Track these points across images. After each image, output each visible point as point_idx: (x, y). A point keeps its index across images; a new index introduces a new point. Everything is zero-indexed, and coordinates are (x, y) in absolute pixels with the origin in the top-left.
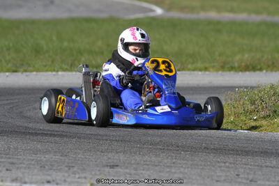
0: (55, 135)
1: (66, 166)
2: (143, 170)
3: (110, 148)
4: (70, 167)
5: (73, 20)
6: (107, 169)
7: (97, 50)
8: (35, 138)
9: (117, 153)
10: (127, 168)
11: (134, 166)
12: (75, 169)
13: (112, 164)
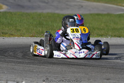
0: (82, 65)
1: (87, 79)
2: (122, 81)
3: (107, 71)
4: (89, 79)
5: (91, 14)
6: (105, 81)
7: (102, 28)
8: (74, 66)
9: (110, 73)
10: (114, 80)
11: (118, 79)
12: (91, 80)
13: (107, 78)
